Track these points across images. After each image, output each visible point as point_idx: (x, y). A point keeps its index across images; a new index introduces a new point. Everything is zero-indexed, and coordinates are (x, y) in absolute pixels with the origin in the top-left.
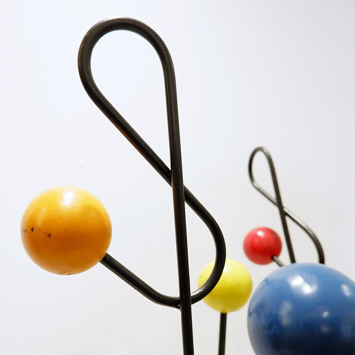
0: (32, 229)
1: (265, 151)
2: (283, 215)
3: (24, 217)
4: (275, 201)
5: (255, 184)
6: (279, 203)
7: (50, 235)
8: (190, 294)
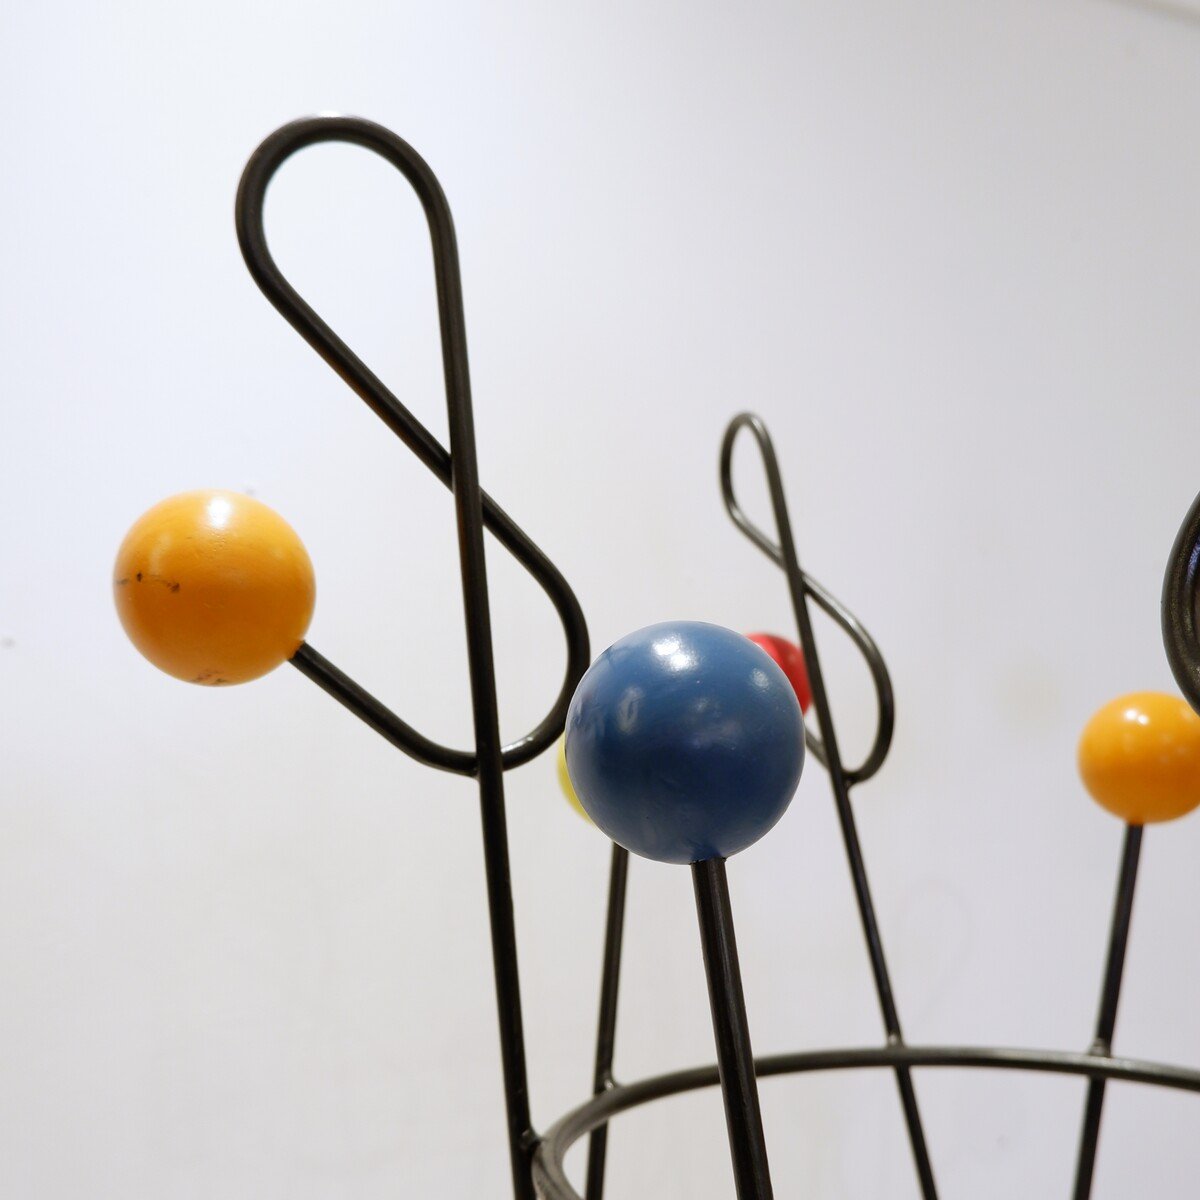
0: (139, 576)
1: (756, 424)
2: (801, 590)
3: (121, 553)
4: (778, 553)
5: (737, 515)
6: (787, 558)
7: (176, 588)
8: (498, 747)
